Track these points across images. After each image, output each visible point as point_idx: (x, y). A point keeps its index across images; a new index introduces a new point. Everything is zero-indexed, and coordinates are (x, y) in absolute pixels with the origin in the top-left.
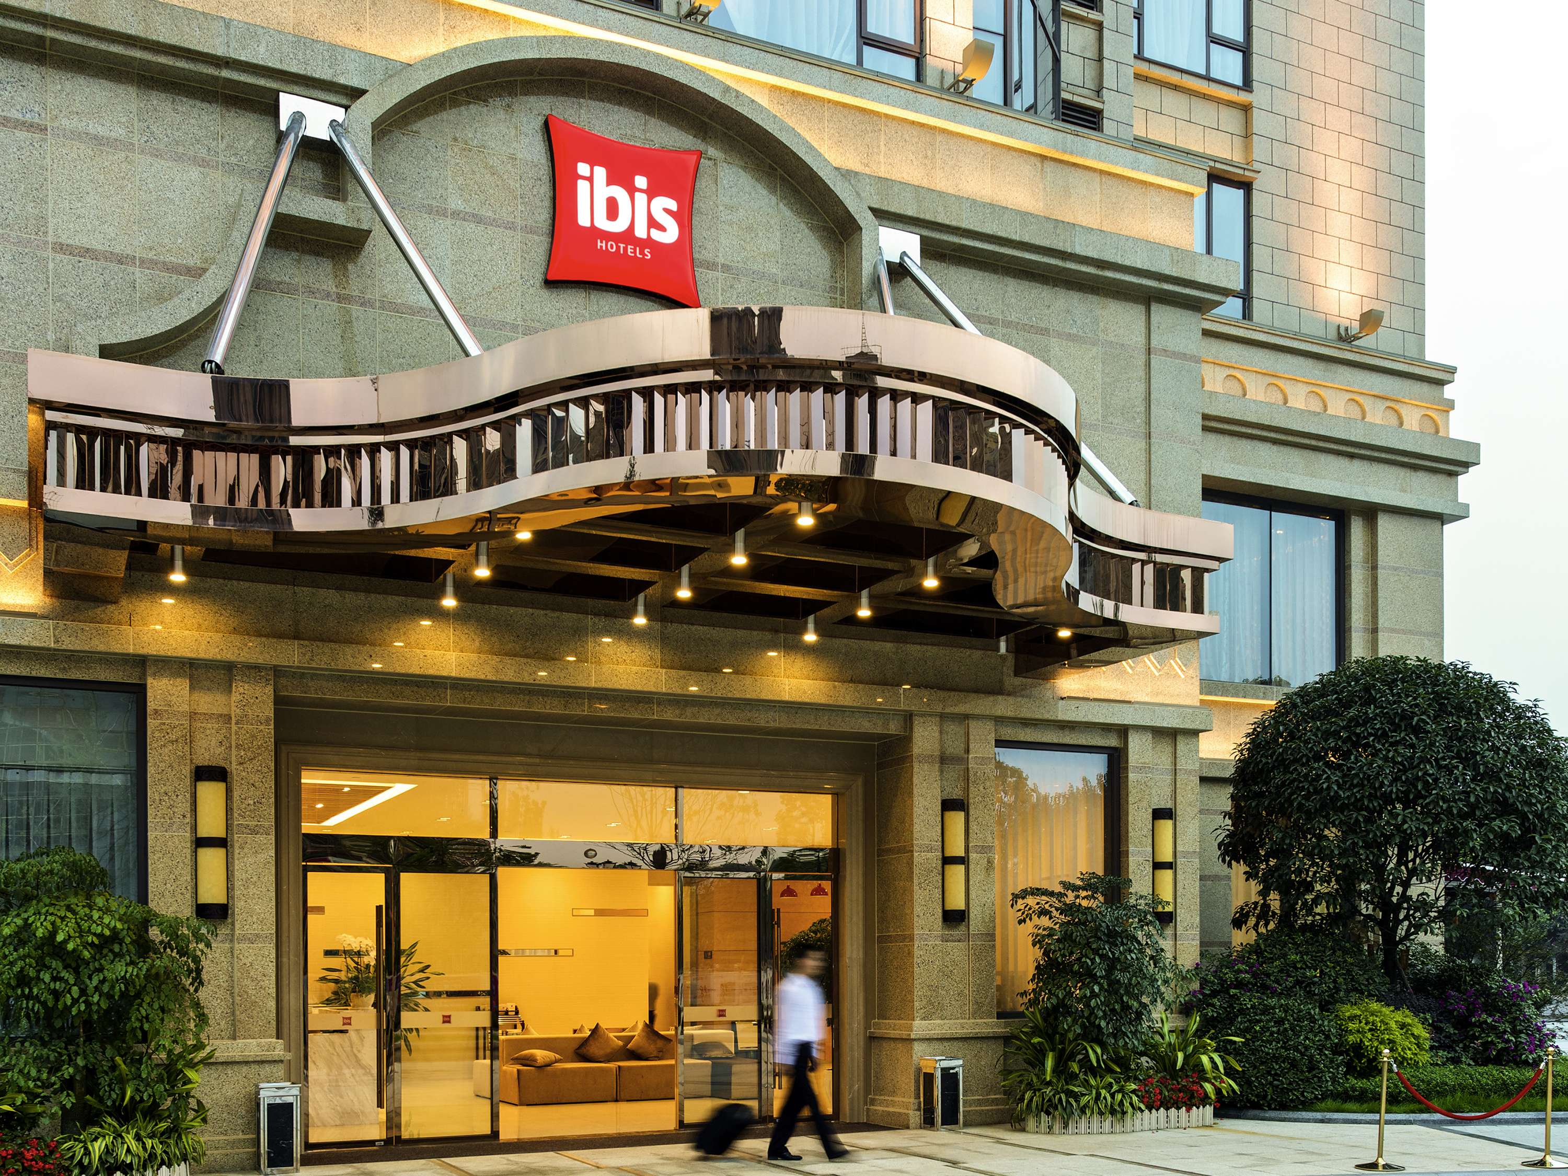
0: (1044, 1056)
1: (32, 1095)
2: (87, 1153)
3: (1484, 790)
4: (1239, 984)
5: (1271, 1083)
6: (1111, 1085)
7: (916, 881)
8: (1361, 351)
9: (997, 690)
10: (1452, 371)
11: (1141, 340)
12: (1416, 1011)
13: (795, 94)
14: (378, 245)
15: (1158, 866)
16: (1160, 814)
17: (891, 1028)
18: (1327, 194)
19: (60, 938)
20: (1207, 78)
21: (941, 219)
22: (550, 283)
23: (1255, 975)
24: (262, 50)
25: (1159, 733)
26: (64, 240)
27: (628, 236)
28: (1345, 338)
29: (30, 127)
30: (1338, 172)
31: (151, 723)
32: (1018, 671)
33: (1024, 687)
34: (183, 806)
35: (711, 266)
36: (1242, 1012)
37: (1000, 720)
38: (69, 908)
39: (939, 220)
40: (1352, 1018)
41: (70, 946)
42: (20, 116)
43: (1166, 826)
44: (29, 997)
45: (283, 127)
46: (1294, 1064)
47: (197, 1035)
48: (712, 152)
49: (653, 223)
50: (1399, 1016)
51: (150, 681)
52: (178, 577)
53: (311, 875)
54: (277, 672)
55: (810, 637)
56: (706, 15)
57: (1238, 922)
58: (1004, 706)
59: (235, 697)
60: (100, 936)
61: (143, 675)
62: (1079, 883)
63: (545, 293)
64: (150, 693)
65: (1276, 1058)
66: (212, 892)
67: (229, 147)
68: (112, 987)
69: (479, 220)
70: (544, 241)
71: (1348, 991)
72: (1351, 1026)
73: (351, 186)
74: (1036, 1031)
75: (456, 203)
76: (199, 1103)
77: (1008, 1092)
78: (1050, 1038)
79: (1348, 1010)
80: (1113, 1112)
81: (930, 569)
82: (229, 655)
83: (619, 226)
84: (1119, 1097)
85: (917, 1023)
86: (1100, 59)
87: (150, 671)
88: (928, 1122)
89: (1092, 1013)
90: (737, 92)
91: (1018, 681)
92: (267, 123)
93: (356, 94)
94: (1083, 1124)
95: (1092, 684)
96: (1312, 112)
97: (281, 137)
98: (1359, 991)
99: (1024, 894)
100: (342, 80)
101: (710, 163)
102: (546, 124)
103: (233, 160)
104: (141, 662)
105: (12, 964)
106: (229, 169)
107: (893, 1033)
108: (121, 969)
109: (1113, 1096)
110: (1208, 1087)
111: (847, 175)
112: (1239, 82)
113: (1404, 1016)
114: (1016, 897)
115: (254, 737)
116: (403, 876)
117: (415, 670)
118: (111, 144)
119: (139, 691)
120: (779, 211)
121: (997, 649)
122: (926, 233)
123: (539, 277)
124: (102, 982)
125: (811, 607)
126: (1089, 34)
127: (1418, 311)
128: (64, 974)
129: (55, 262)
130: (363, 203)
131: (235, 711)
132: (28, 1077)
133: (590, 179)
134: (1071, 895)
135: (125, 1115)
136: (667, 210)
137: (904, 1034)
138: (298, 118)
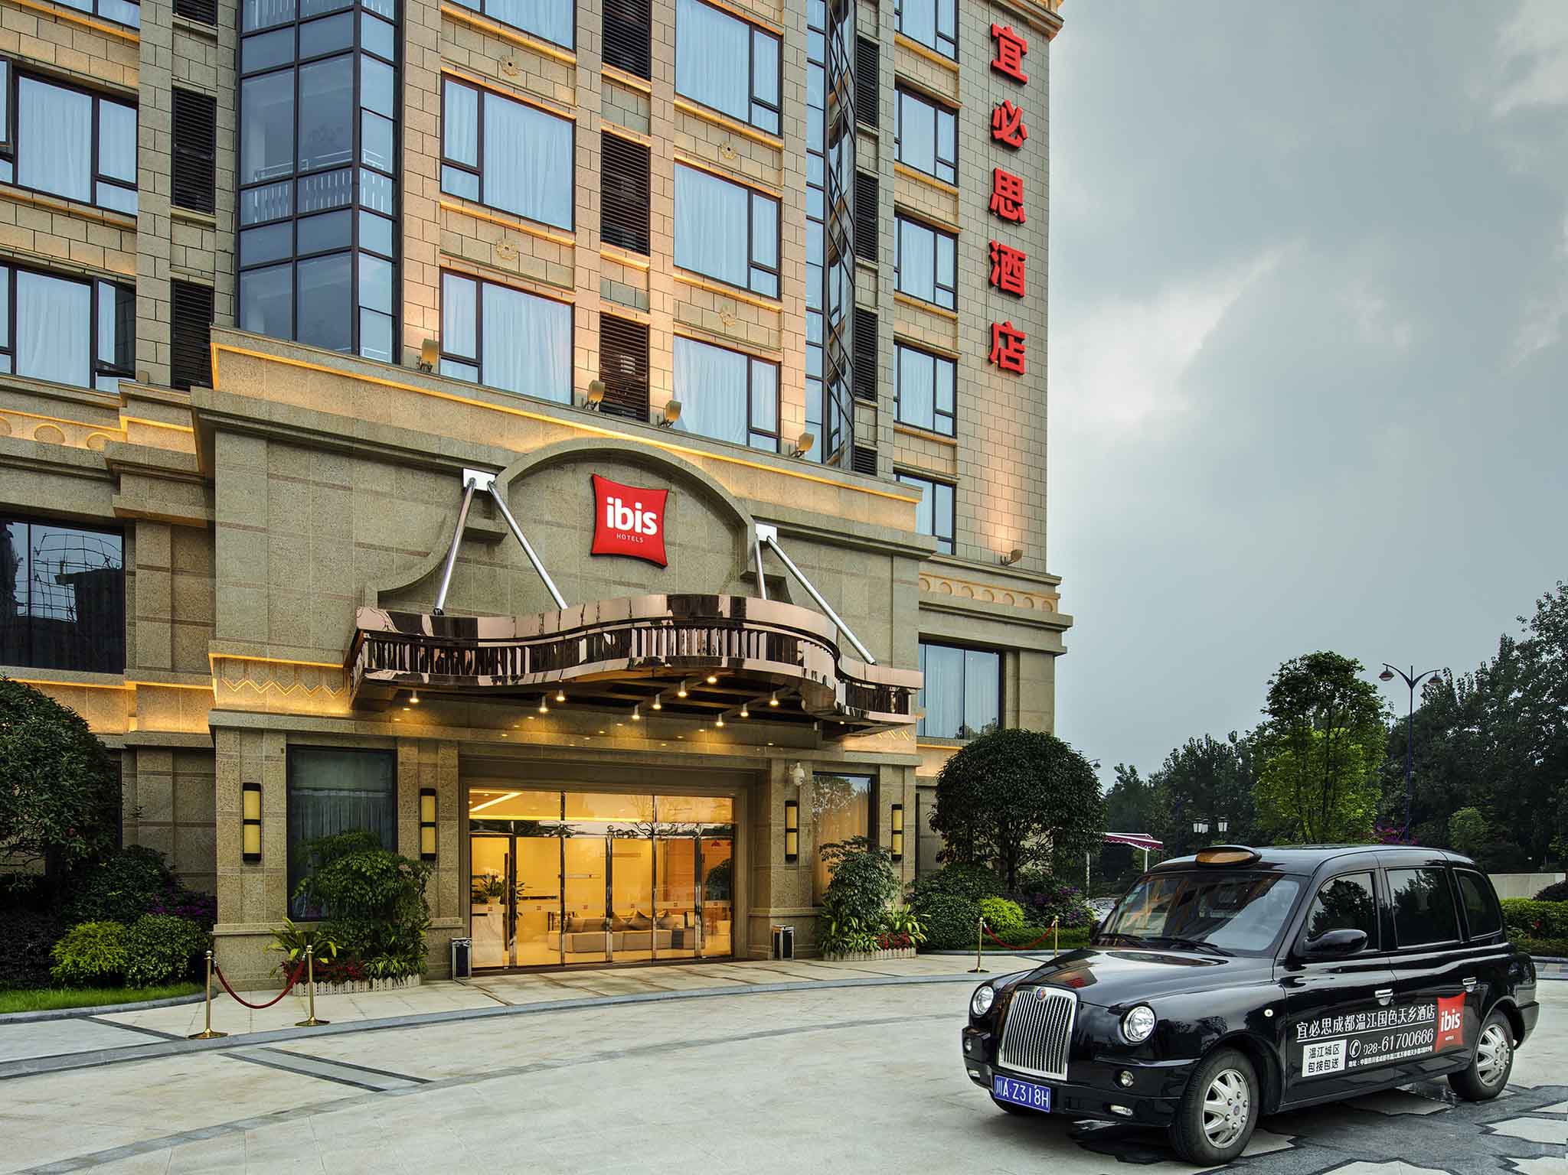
0: (831, 923)
1: (351, 943)
2: (376, 968)
3: (1051, 796)
4: (933, 890)
5: (945, 937)
6: (864, 937)
7: (772, 841)
8: (1013, 569)
9: (814, 747)
10: (1060, 579)
11: (888, 574)
12: (1018, 902)
13: (715, 459)
14: (510, 539)
15: (894, 832)
16: (895, 807)
17: (760, 911)
18: (995, 489)
19: (363, 870)
20: (934, 432)
21: (787, 520)
22: (592, 555)
23: (941, 886)
24: (455, 450)
25: (895, 767)
26: (360, 541)
27: (632, 531)
28: (1004, 563)
29: (344, 488)
30: (1002, 478)
31: (400, 768)
32: (824, 738)
33: (827, 746)
34: (415, 807)
35: (672, 544)
36: (933, 903)
37: (814, 762)
38: (367, 856)
39: (786, 521)
40: (986, 906)
41: (368, 874)
42: (340, 483)
43: (899, 813)
44: (350, 897)
45: (465, 485)
46: (956, 927)
47: (425, 914)
48: (674, 488)
49: (644, 525)
50: (1009, 905)
51: (400, 749)
52: (414, 700)
53: (474, 840)
54: (460, 743)
55: (720, 724)
56: (671, 424)
57: (939, 859)
58: (816, 755)
59: (440, 755)
60: (382, 869)
61: (396, 744)
62: (852, 841)
63: (591, 559)
64: (399, 754)
65: (947, 925)
66: (429, 848)
67: (439, 494)
68: (388, 892)
69: (559, 525)
70: (592, 534)
71: (986, 892)
72: (986, 909)
73: (498, 512)
74: (829, 912)
75: (548, 517)
76: (424, 947)
77: (816, 942)
78: (835, 916)
79: (986, 902)
80: (865, 951)
81: (774, 696)
82: (436, 736)
83: (628, 527)
84: (867, 943)
85: (771, 910)
86: (876, 425)
87: (399, 744)
88: (777, 957)
89: (854, 903)
90: (686, 462)
91: (824, 742)
92: (457, 483)
93: (501, 469)
94: (851, 956)
95: (863, 744)
96: (988, 448)
97: (464, 491)
98: (991, 892)
99: (825, 846)
100: (494, 463)
101: (673, 495)
102: (592, 479)
103: (441, 500)
104: (395, 739)
105: (342, 882)
106: (439, 505)
107: (761, 914)
108: (391, 884)
109: (864, 943)
110: (912, 938)
111: (740, 500)
112: (951, 434)
113: (1013, 904)
114: (821, 848)
115: (448, 774)
116: (518, 838)
117: (526, 742)
118: (384, 495)
119: (393, 754)
120: (707, 517)
121: (813, 728)
122: (780, 526)
123: (589, 552)
124: (382, 890)
125: (721, 710)
126: (871, 413)
127: (1043, 547)
128: (365, 886)
129: (356, 551)
130: (503, 520)
131: (440, 762)
132: (349, 933)
133: (614, 505)
134: (848, 848)
135: (392, 951)
136: (651, 519)
137: (764, 914)
138: (472, 481)
